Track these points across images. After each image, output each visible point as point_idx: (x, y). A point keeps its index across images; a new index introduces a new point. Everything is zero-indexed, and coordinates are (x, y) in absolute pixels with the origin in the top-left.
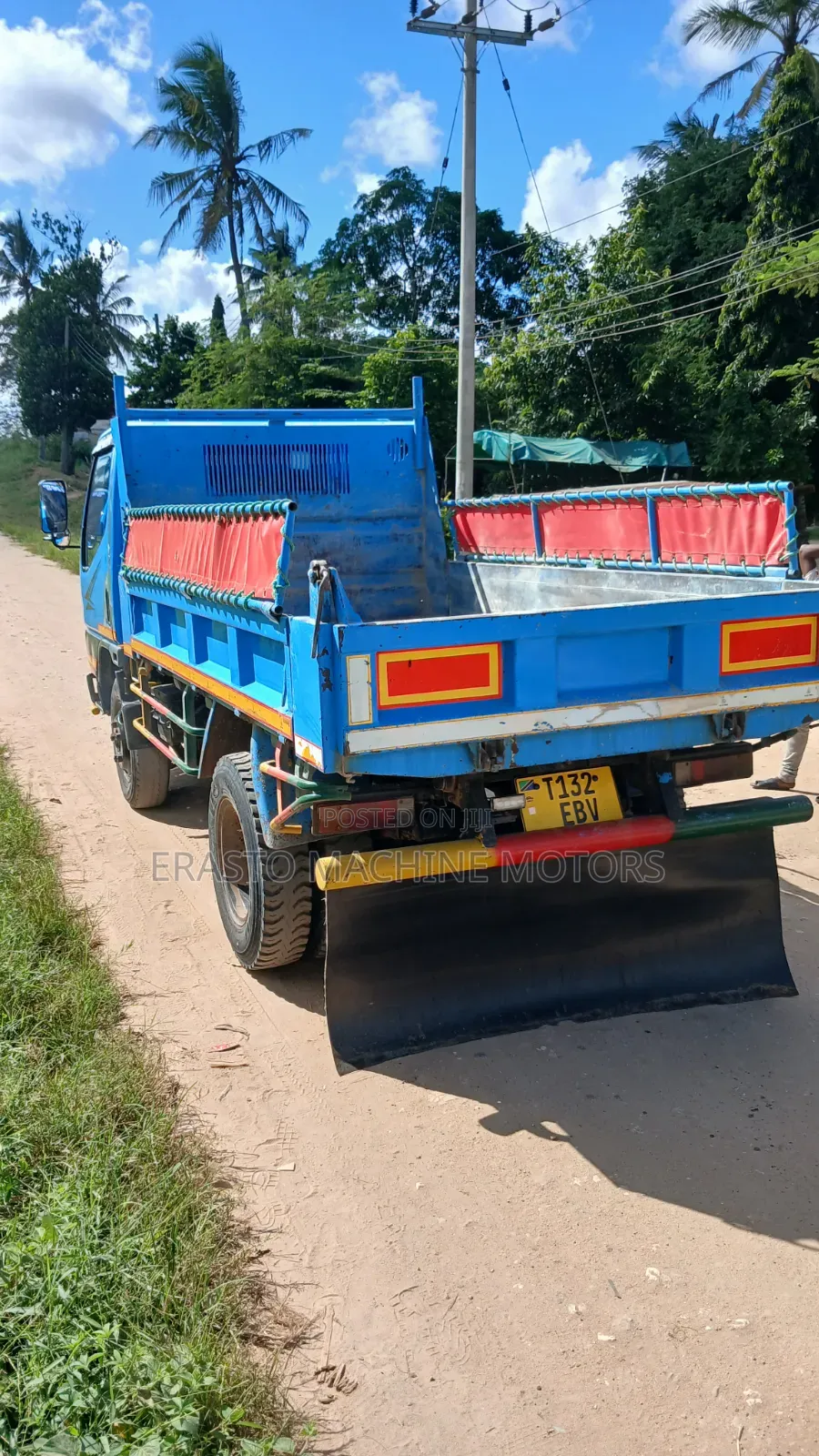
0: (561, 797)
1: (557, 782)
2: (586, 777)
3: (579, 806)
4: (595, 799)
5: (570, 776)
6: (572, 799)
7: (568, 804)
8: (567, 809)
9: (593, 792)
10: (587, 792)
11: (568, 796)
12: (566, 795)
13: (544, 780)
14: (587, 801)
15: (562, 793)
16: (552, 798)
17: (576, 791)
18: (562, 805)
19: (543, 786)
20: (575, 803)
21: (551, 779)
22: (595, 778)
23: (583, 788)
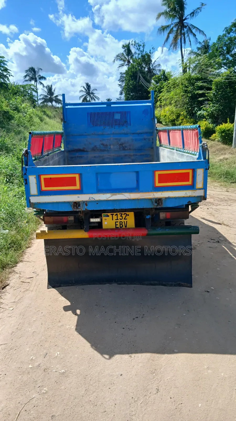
0: (116, 220)
1: (115, 215)
2: (125, 215)
3: (121, 223)
4: (127, 221)
5: (120, 214)
6: (119, 220)
7: (118, 222)
8: (117, 223)
9: (127, 219)
10: (125, 219)
11: (118, 220)
12: (118, 219)
13: (111, 214)
14: (124, 222)
15: (116, 219)
16: (113, 220)
17: (121, 218)
18: (116, 222)
19: (111, 216)
20: (120, 222)
21: (113, 214)
22: (128, 215)
23: (123, 218)
